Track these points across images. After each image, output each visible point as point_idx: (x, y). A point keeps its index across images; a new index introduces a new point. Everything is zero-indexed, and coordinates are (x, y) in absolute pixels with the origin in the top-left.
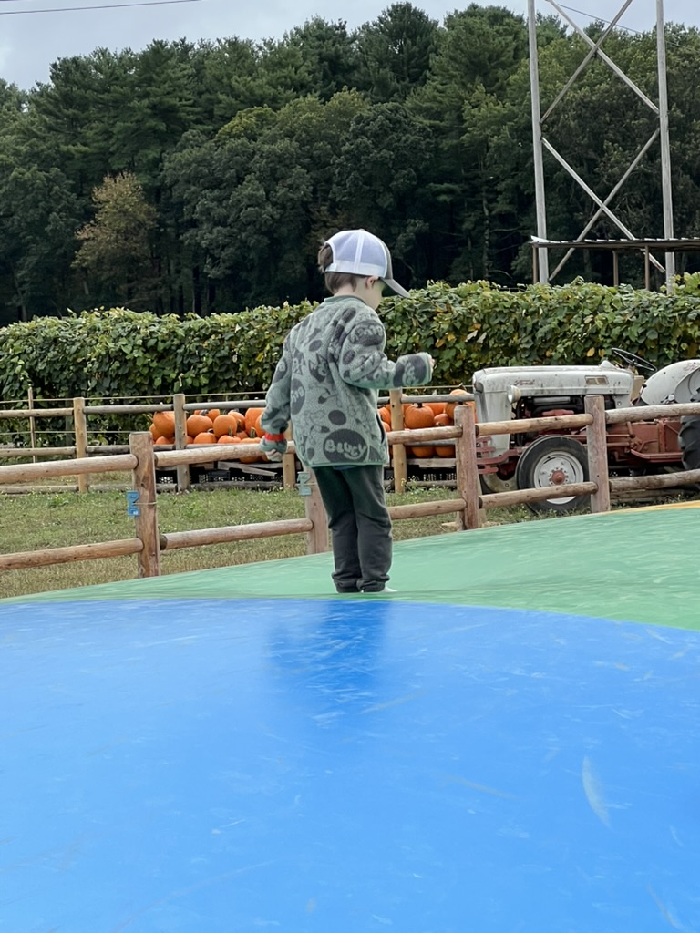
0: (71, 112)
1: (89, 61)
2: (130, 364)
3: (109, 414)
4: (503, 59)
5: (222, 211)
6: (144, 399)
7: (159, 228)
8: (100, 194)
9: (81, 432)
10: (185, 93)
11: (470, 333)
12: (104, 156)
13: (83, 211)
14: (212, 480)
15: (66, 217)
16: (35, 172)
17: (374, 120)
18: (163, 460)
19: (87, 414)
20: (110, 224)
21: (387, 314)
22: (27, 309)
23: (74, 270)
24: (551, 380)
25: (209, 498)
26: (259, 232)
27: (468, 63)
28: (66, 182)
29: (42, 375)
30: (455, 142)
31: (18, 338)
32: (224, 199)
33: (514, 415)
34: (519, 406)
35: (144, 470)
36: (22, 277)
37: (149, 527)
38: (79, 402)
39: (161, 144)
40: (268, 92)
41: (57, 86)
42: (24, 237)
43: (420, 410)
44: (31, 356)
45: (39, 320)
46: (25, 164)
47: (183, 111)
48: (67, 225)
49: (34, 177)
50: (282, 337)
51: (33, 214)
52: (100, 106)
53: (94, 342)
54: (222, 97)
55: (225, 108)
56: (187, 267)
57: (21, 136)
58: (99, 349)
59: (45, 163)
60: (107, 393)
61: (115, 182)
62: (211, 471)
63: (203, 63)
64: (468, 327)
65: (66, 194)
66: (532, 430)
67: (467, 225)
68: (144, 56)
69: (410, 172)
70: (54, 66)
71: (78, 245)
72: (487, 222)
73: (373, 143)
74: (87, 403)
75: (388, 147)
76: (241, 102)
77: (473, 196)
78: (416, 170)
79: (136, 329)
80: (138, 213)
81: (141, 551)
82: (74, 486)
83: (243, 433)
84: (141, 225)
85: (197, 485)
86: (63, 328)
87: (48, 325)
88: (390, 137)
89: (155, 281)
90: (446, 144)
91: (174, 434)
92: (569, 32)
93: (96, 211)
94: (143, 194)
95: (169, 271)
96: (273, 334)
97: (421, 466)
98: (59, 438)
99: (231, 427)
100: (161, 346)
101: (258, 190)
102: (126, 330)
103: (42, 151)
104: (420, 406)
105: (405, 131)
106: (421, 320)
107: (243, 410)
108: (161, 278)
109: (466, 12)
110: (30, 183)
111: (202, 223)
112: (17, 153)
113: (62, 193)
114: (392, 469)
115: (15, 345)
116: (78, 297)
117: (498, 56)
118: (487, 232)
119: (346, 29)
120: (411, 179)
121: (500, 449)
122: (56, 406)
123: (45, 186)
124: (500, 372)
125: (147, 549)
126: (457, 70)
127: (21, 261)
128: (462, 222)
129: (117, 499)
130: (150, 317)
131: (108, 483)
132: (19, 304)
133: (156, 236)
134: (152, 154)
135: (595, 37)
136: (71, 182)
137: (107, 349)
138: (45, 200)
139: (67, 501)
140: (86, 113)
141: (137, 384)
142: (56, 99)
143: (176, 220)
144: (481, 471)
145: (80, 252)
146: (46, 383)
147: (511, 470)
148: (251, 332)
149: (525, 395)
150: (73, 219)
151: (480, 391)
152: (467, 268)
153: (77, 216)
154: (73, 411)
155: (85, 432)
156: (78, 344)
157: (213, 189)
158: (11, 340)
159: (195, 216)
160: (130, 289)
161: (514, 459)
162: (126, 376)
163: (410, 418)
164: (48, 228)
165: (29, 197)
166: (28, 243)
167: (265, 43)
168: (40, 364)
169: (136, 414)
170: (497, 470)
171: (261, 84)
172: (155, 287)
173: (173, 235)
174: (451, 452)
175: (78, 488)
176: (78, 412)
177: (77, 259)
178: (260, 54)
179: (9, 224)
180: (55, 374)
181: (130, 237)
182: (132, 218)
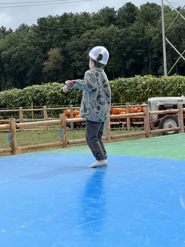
0: (42, 32)
1: (47, 18)
2: (58, 97)
3: (52, 110)
4: (155, 17)
5: (81, 57)
6: (62, 106)
7: (65, 62)
8: (49, 53)
9: (45, 115)
10: (72, 26)
11: (147, 89)
12: (51, 43)
13: (45, 58)
14: (79, 127)
15: (40, 59)
16: (32, 47)
17: (121, 33)
18: (68, 121)
19: (47, 110)
20: (52, 61)
21: (125, 84)
22: (30, 83)
23: (42, 73)
24: (168, 101)
25: (79, 132)
27: (146, 18)
28: (40, 50)
29: (35, 100)
30: (142, 39)
31: (29, 91)
32: (82, 54)
33: (159, 110)
34: (160, 108)
35: (63, 124)
36: (29, 75)
37: (65, 138)
38: (45, 107)
39: (66, 40)
40: (93, 26)
41: (39, 25)
42: (29, 65)
43: (134, 109)
44: (32, 95)
45: (34, 85)
46: (30, 46)
47: (72, 31)
48: (41, 62)
49: (32, 49)
51: (32, 59)
52: (49, 30)
53: (48, 91)
54: (81, 27)
55: (82, 30)
56: (72, 72)
57: (29, 38)
58: (50, 93)
59: (35, 45)
60: (52, 105)
61: (53, 50)
62: (79, 125)
63: (76, 19)
64: (146, 87)
66: (163, 113)
67: (145, 61)
68: (62, 16)
69: (131, 47)
70: (38, 19)
71: (44, 66)
72: (151, 60)
73: (121, 39)
74: (47, 107)
75: (125, 40)
76: (87, 29)
77: (147, 53)
78: (132, 46)
79: (59, 88)
80: (59, 58)
81: (62, 145)
82: (44, 129)
84: (60, 61)
85: (76, 129)
86: (40, 88)
87: (36, 87)
88: (125, 37)
89: (64, 76)
90: (140, 39)
91: (70, 115)
92: (172, 10)
93: (48, 57)
94: (61, 53)
95: (67, 73)
97: (134, 124)
98: (39, 117)
102: (57, 88)
103: (34, 42)
104: (134, 108)
105: (129, 36)
106: (134, 85)
109: (146, 4)
110: (31, 50)
111: (76, 61)
112: (28, 43)
113: (39, 53)
114: (127, 124)
116: (44, 80)
117: (154, 16)
118: (151, 63)
119: (114, 9)
120: (131, 49)
121: (155, 119)
122: (39, 108)
123: (35, 51)
124: (155, 98)
125: (64, 144)
126: (143, 20)
127: (29, 71)
128: (144, 60)
129: (55, 132)
130: (63, 85)
131: (52, 129)
132: (28, 82)
133: (64, 64)
134: (63, 43)
135: (179, 11)
136: (42, 50)
137: (52, 93)
138: (35, 55)
139: (42, 133)
140: (46, 32)
141: (60, 102)
142: (38, 28)
143: (69, 60)
144: (150, 125)
145: (44, 68)
146: (36, 102)
147: (158, 124)
149: (161, 105)
150: (42, 60)
151: (150, 104)
152: (145, 72)
154: (43, 110)
155: (47, 115)
156: (45, 92)
157: (79, 52)
158: (27, 91)
159: (74, 59)
160: (57, 78)
161: (159, 121)
162: (57, 100)
163: (131, 111)
164: (36, 62)
165: (31, 54)
166: (30, 66)
167: (93, 13)
168: (35, 97)
169: (59, 110)
170: (154, 124)
171: (91, 24)
173: (68, 64)
174: (142, 120)
175: (45, 130)
176: (45, 110)
177: (43, 70)
178: (91, 16)
179: (25, 61)
180: (38, 100)
181: (57, 64)
182: (57, 59)
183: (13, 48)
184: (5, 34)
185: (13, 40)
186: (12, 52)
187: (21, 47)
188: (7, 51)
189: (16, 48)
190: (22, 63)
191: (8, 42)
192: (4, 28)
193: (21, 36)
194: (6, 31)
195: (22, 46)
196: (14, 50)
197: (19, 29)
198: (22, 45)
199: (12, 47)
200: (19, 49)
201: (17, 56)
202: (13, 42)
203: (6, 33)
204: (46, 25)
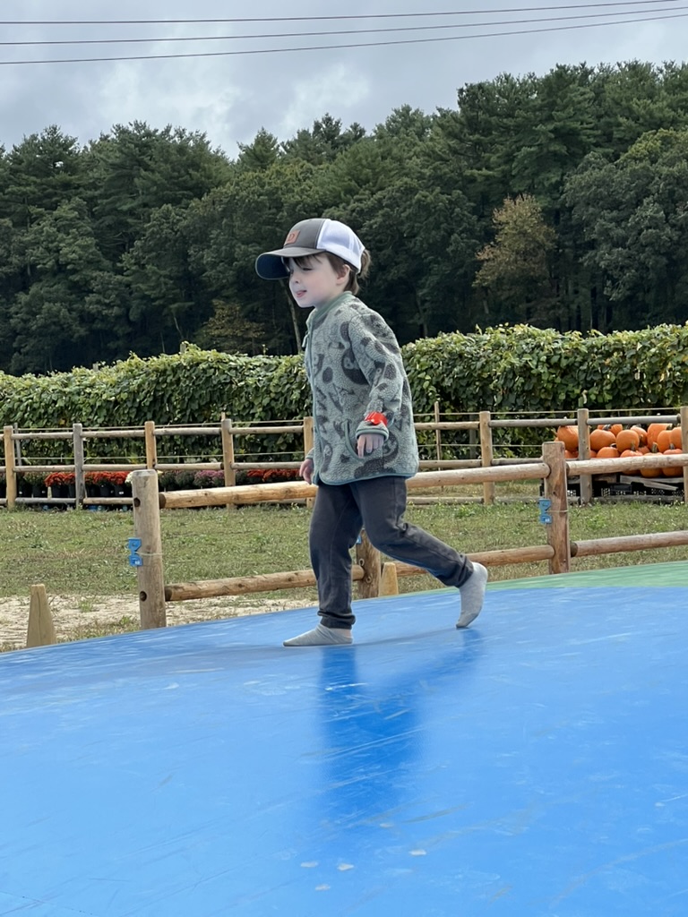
0: (477, 136)
1: (494, 87)
2: (534, 380)
3: (513, 428)
5: (620, 231)
6: (549, 414)
7: (558, 249)
8: (500, 216)
9: (486, 445)
10: (586, 117)
12: (505, 179)
13: (483, 233)
14: (613, 494)
15: (466, 238)
16: (437, 194)
18: (575, 469)
19: (493, 428)
20: (510, 245)
22: (428, 327)
23: (474, 290)
25: (612, 511)
26: (657, 253)
28: (467, 204)
29: (448, 390)
31: (424, 354)
32: (622, 221)
36: (423, 295)
37: (560, 533)
38: (485, 416)
39: (562, 167)
40: (667, 115)
41: (463, 111)
42: (426, 258)
44: (438, 371)
45: (445, 335)
46: (429, 187)
47: (585, 135)
48: (469, 247)
49: (437, 200)
50: (683, 356)
51: (436, 235)
52: (502, 130)
53: (498, 358)
54: (622, 120)
55: (623, 131)
56: (584, 286)
57: (426, 158)
58: (503, 364)
59: (447, 185)
60: (512, 408)
61: (515, 204)
62: (613, 485)
63: (603, 86)
65: (467, 216)
68: (548, 78)
70: (461, 91)
71: (479, 265)
74: (493, 417)
76: (642, 125)
79: (540, 346)
80: (537, 234)
81: (552, 558)
82: (480, 498)
83: (645, 448)
84: (541, 246)
85: (600, 498)
86: (468, 344)
87: (454, 340)
89: (554, 301)
91: (577, 448)
93: (497, 232)
94: (542, 216)
95: (567, 291)
96: (675, 352)
98: (462, 452)
99: (633, 442)
100: (564, 363)
101: (657, 212)
102: (530, 346)
103: (445, 174)
107: (645, 426)
108: (559, 298)
110: (432, 206)
111: (600, 244)
112: (421, 177)
113: (464, 215)
115: (422, 360)
116: (478, 316)
122: (460, 420)
123: (447, 208)
125: (558, 556)
127: (423, 281)
130: (554, 335)
131: (512, 496)
132: (419, 323)
133: (555, 257)
134: (554, 178)
136: (472, 204)
137: (512, 364)
138: (447, 222)
139: (473, 512)
140: (489, 137)
141: (541, 399)
142: (461, 123)
143: (575, 241)
145: (481, 272)
146: (453, 398)
148: (653, 350)
150: (474, 241)
153: (477, 238)
154: (479, 425)
155: (491, 446)
156: (483, 360)
157: (612, 211)
158: (418, 356)
159: (594, 236)
160: (529, 309)
162: (529, 392)
164: (449, 249)
165: (431, 219)
166: (430, 262)
167: (666, 66)
168: (446, 380)
169: (541, 428)
171: (660, 107)
172: (553, 307)
173: (572, 255)
175: (483, 499)
176: (484, 426)
177: (477, 279)
178: (661, 76)
179: (411, 245)
180: (461, 390)
181: (529, 258)
182: (531, 239)
183: (366, 197)
184: (335, 146)
185: (363, 167)
186: (361, 212)
187: (397, 192)
188: (344, 208)
189: (379, 195)
190: (397, 253)
191: (348, 174)
192: (331, 124)
193: (395, 151)
194: (341, 133)
195: (399, 188)
196: (369, 203)
197: (388, 125)
198: (398, 183)
199: (362, 191)
200: (390, 198)
201: (380, 226)
202: (367, 174)
203: (341, 141)
204: (492, 112)
